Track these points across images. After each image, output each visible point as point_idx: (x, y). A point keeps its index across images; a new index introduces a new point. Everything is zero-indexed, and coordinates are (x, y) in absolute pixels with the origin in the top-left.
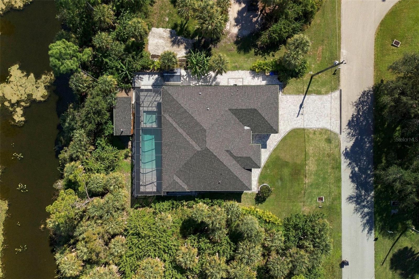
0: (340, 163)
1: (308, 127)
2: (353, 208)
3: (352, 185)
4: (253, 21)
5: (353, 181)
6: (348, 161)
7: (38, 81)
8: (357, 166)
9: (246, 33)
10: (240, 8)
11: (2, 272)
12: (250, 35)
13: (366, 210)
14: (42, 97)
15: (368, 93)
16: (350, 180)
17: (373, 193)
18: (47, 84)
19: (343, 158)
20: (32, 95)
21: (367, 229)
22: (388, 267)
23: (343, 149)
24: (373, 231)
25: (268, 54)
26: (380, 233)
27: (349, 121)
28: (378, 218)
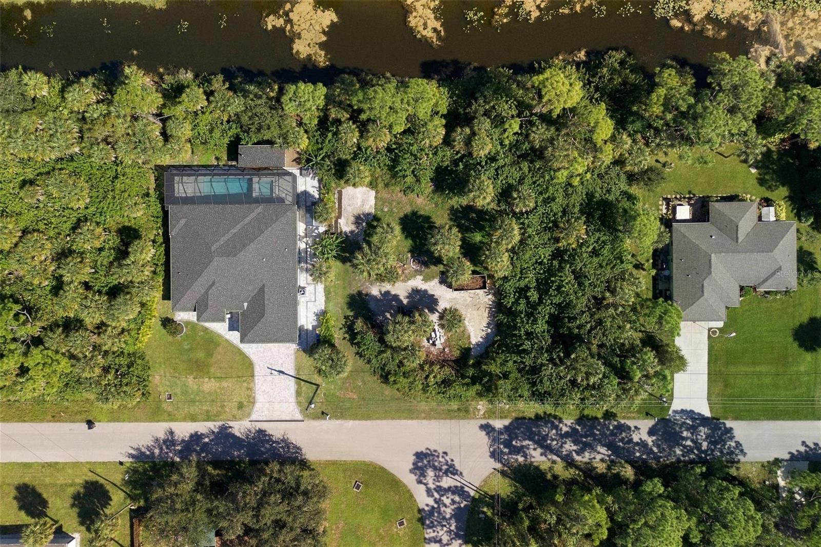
0: (214, 421)
1: (257, 381)
2: (158, 436)
3: (188, 435)
4: (387, 314)
5: (192, 436)
6: (216, 430)
7: (317, 46)
8: (210, 440)
9: (372, 305)
10: (402, 298)
11: (78, 2)
12: (369, 310)
13: (157, 451)
14: (298, 51)
15: (298, 453)
16: (193, 432)
17: (178, 460)
18: (314, 58)
19: (220, 423)
20: (300, 38)
21: (134, 452)
22: (87, 478)
23: (231, 424)
24: (131, 460)
25: (346, 332)
26: (128, 468)
27: (265, 431)
28: (147, 466)
